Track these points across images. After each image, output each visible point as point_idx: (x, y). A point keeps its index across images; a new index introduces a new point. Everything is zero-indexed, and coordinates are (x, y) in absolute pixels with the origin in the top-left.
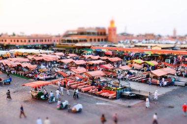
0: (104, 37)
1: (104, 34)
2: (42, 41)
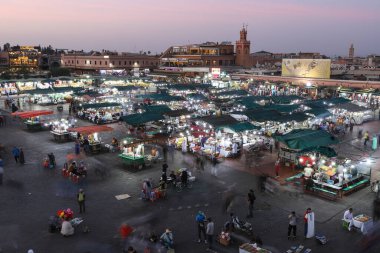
0: (229, 58)
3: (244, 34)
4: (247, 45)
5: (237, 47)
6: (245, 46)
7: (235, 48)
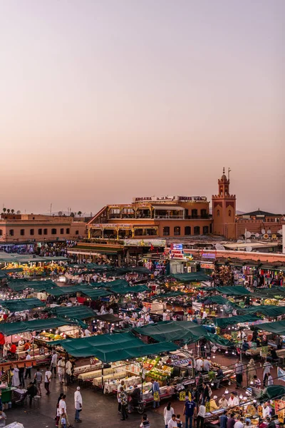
0: (201, 223)
1: (205, 214)
2: (46, 232)
3: (224, 184)
4: (231, 202)
5: (215, 204)
6: (227, 204)
7: (211, 206)
